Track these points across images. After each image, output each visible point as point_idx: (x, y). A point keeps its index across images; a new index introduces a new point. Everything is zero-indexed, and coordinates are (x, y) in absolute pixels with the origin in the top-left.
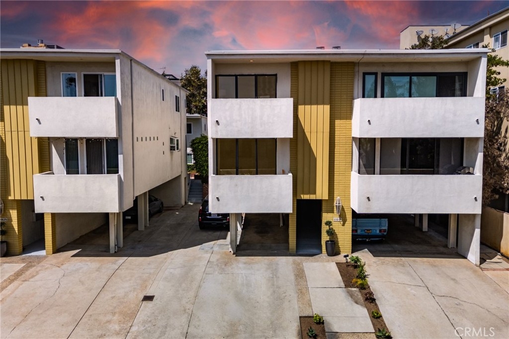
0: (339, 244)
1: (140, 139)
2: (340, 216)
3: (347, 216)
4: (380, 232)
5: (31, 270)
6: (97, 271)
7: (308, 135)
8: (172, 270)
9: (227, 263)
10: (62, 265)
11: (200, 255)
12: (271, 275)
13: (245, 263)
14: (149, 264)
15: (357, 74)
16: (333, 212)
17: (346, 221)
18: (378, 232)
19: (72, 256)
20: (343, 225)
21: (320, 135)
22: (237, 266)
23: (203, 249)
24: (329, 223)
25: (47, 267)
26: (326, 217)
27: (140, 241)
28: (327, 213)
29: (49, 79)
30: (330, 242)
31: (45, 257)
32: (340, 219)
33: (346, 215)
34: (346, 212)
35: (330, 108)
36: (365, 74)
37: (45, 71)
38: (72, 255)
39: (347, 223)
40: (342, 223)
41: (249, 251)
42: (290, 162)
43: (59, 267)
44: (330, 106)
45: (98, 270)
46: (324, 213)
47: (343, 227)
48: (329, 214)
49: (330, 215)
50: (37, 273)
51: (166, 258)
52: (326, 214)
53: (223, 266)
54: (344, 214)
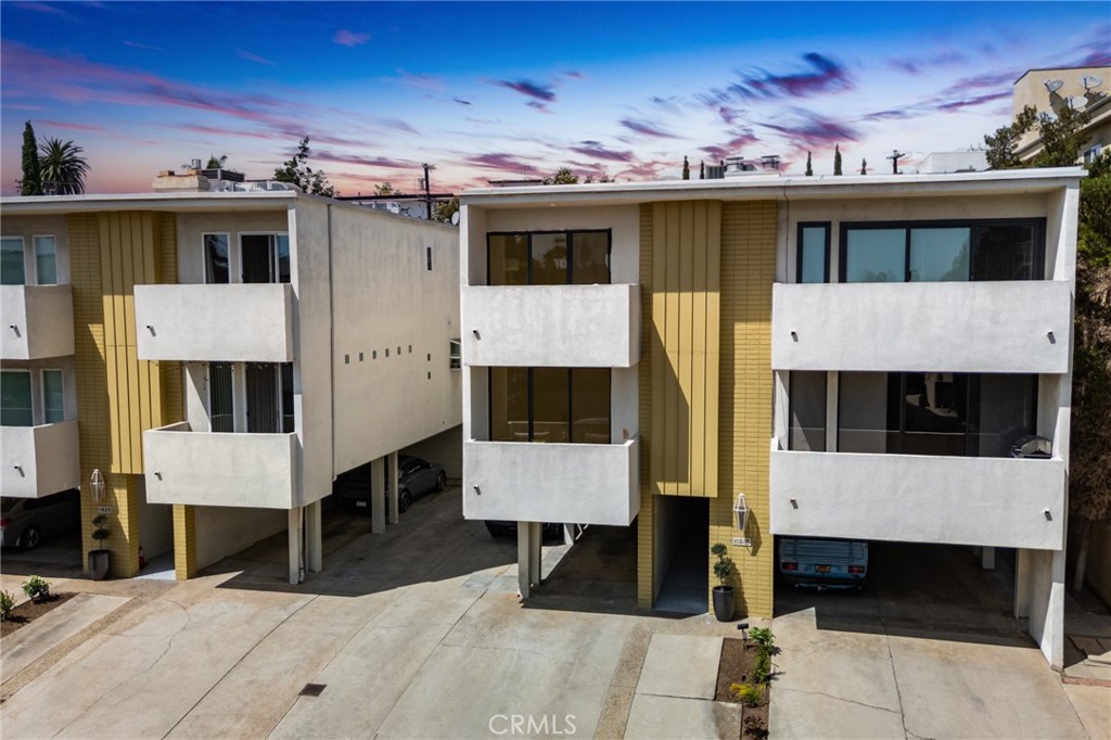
0: (745, 596)
1: (354, 358)
2: (747, 535)
3: (762, 535)
4: (850, 571)
5: (136, 612)
6: (247, 621)
7: (672, 358)
8: (383, 631)
9: (497, 624)
10: (193, 604)
11: (455, 601)
12: (571, 660)
13: (532, 626)
14: (348, 614)
15: (784, 226)
16: (730, 523)
17: (759, 547)
18: (845, 570)
19: (218, 587)
20: (754, 553)
21: (699, 359)
22: (515, 631)
23: (468, 586)
24: (720, 549)
25: (164, 607)
26: (717, 534)
27: (361, 559)
28: (719, 525)
29: (182, 246)
30: (722, 591)
31: (173, 585)
32: (747, 541)
33: (759, 533)
34: (760, 525)
35: (721, 300)
36: (801, 226)
37: (175, 231)
38: (219, 583)
39: (761, 549)
40: (751, 549)
41: (557, 597)
42: (640, 414)
43: (184, 609)
44: (721, 295)
45: (249, 620)
46: (714, 525)
47: (754, 558)
48: (722, 527)
49: (724, 529)
50: (143, 618)
51: (385, 603)
52: (716, 527)
53: (485, 630)
54: (756, 530)
